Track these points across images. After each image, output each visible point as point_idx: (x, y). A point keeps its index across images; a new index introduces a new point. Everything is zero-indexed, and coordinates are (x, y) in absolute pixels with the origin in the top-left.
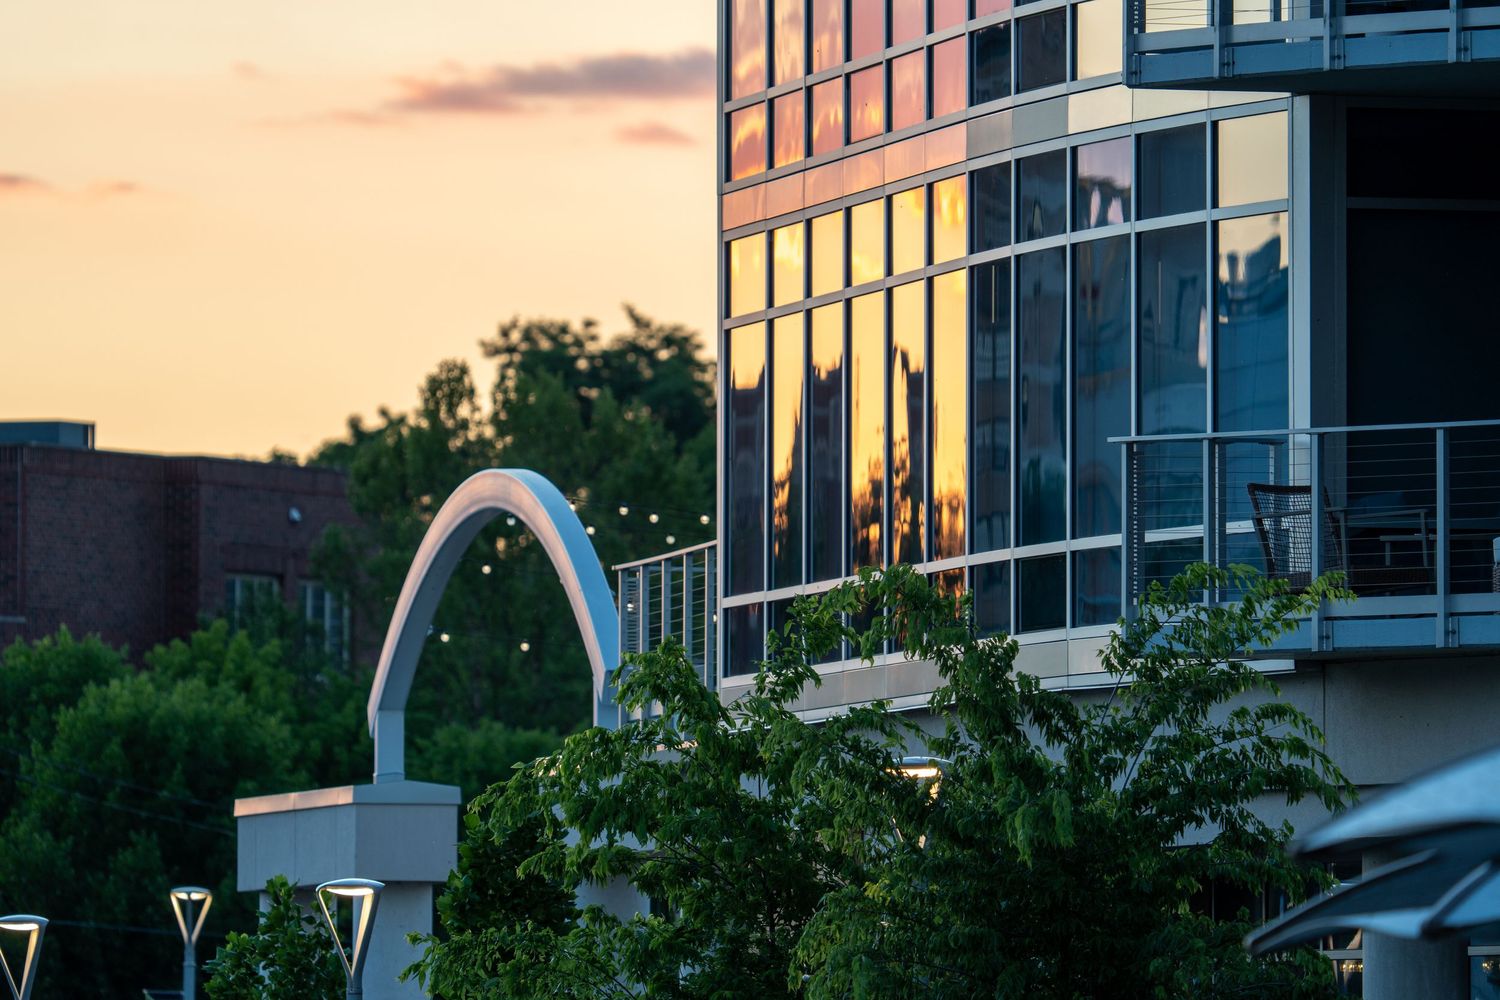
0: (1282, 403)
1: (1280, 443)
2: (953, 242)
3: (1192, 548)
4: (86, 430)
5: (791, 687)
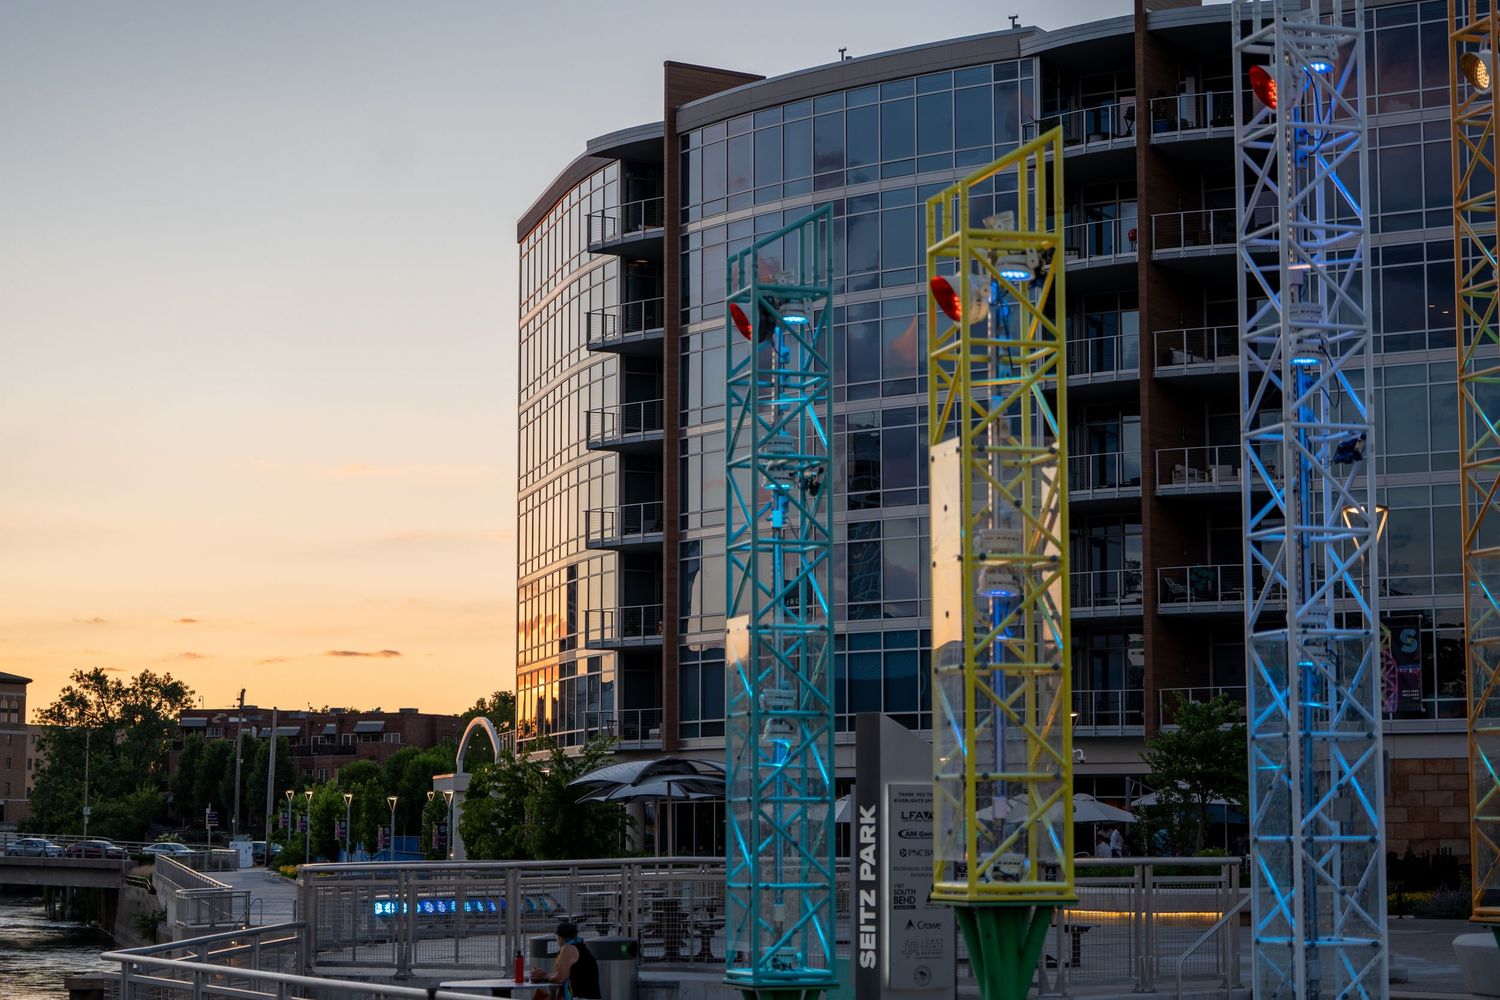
0: (613, 706)
1: (612, 713)
2: (556, 677)
3: (596, 732)
5: (527, 757)
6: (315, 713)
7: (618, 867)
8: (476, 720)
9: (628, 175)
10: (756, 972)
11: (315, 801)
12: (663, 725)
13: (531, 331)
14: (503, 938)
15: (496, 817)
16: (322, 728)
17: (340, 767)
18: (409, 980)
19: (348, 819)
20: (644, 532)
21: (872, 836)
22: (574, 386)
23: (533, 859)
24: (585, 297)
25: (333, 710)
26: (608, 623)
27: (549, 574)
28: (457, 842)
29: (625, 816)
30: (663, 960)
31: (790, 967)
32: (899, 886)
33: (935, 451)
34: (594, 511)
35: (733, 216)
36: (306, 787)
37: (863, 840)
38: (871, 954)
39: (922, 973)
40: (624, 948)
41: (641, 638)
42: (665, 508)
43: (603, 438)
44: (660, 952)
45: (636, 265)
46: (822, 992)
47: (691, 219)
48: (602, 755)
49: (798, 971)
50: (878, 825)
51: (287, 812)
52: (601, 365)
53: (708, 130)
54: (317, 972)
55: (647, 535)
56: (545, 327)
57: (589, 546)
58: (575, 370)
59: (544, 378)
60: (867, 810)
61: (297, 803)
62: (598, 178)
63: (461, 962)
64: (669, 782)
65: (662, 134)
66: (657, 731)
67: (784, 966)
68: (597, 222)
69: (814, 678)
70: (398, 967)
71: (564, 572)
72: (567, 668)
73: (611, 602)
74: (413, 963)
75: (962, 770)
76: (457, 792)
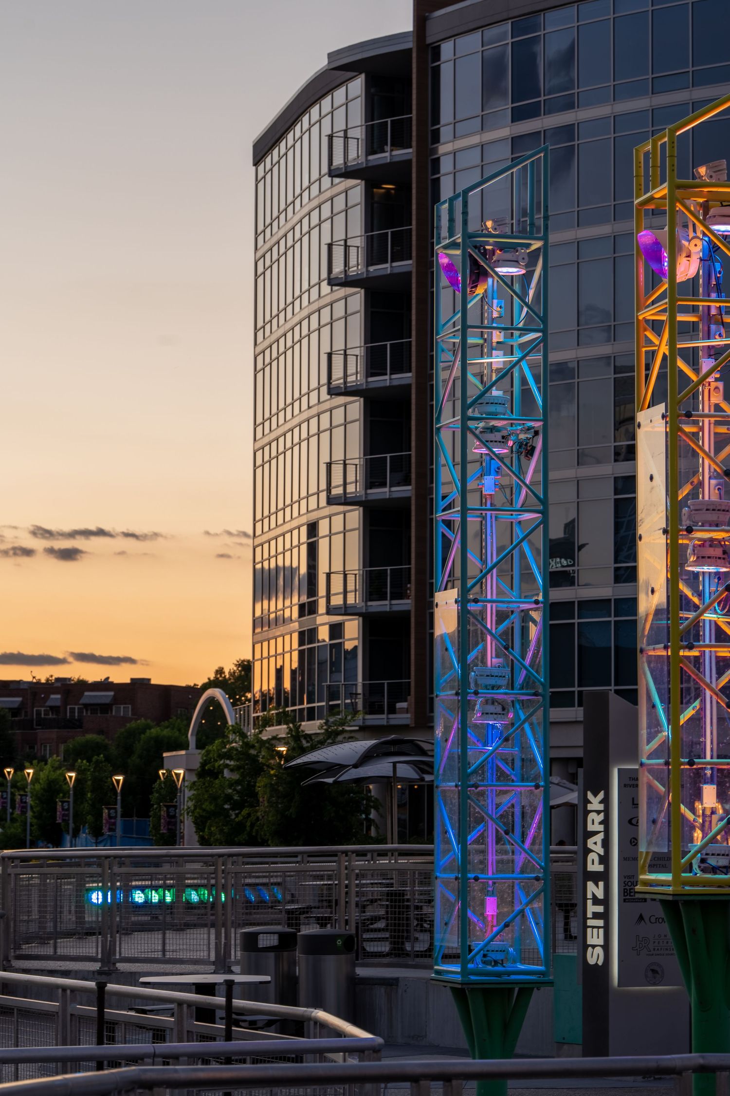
0: (356, 675)
1: (356, 685)
2: (295, 645)
3: (338, 705)
4: (149, 680)
5: (261, 732)
6: (39, 683)
7: (334, 854)
8: (210, 692)
9: (373, 90)
10: (464, 968)
11: (36, 779)
12: (411, 698)
13: (268, 263)
14: (213, 931)
15: (228, 798)
16: (46, 698)
17: (65, 742)
18: (114, 975)
19: (71, 800)
20: (390, 487)
21: (600, 823)
22: (314, 325)
23: (268, 846)
24: (326, 226)
25: (57, 680)
26: (351, 586)
27: (287, 532)
28: (188, 827)
29: (369, 799)
30: (387, 955)
31: (502, 964)
32: (629, 877)
33: (641, 417)
34: (336, 462)
35: (489, 136)
36: (27, 764)
37: (590, 828)
38: (599, 951)
39: (653, 971)
40: (339, 942)
41: (387, 602)
42: (413, 460)
43: (345, 382)
44: (385, 947)
45: (383, 191)
46: (535, 989)
47: (442, 140)
48: (343, 731)
49: (509, 967)
50: (607, 812)
51: (6, 792)
52: (343, 301)
53: (462, 41)
54: (17, 966)
55: (393, 489)
56: (282, 260)
57: (331, 501)
58: (315, 306)
59: (282, 315)
60: (595, 795)
61: (17, 782)
62: (339, 95)
63: (168, 955)
64: (395, 764)
65: (410, 44)
66: (404, 705)
67: (496, 963)
68: (338, 143)
69: (530, 655)
70: (101, 960)
71: (304, 530)
72: (308, 636)
73: (355, 563)
74: (118, 957)
75: (666, 757)
76: (188, 770)
